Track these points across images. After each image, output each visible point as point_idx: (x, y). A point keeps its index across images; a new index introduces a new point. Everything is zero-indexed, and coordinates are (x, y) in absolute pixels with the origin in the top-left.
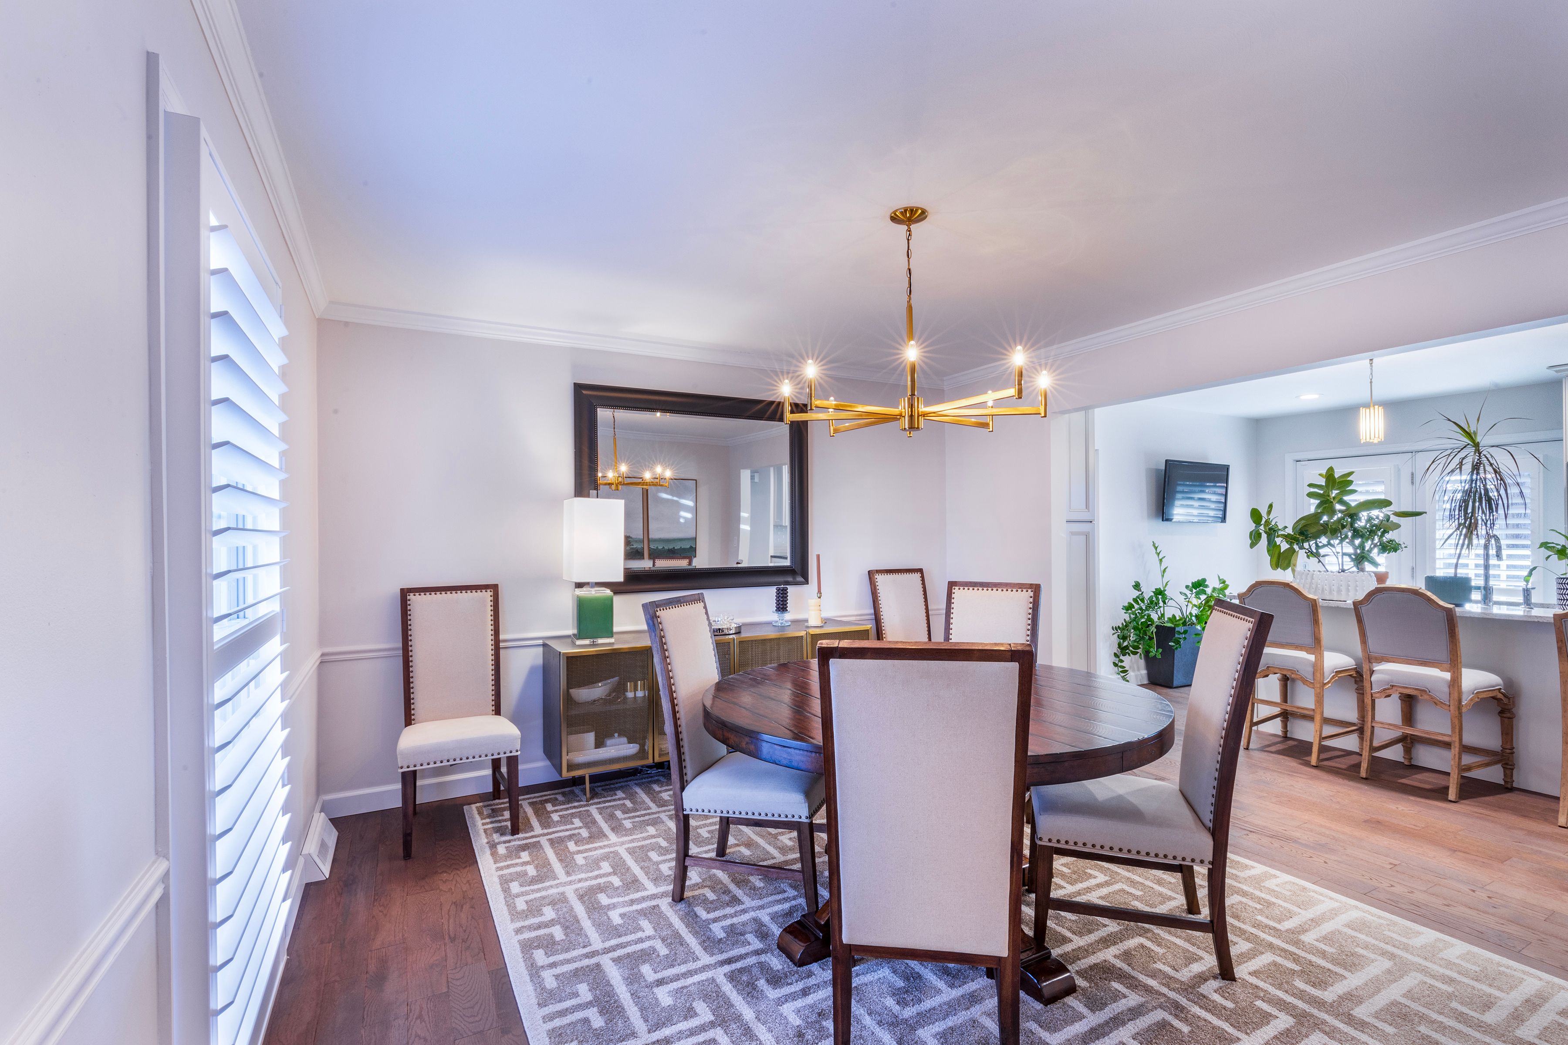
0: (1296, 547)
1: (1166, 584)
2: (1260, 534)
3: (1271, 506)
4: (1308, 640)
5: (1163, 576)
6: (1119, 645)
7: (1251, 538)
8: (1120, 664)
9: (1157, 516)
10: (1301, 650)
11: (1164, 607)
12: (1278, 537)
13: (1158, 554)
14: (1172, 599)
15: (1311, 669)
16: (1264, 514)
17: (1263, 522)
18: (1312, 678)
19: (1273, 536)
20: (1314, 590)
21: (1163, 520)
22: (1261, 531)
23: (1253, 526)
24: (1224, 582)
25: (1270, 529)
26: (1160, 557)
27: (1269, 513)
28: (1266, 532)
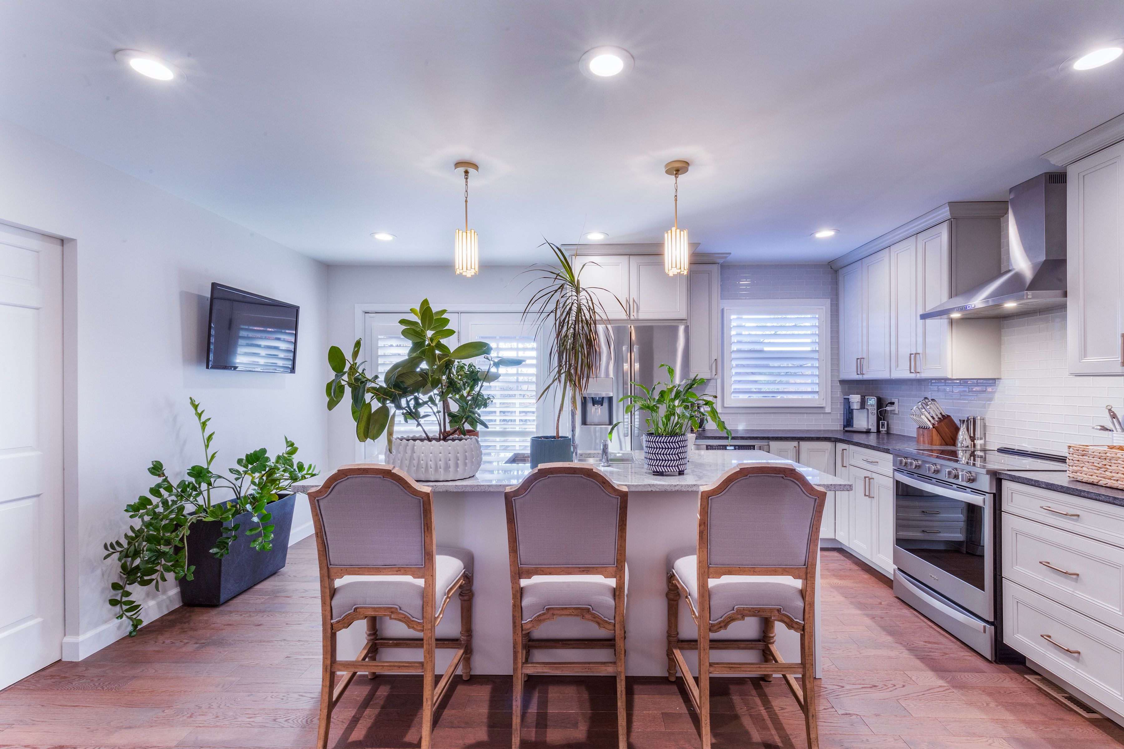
0: (390, 405)
1: (213, 457)
2: (343, 386)
3: (358, 344)
4: (416, 557)
5: (207, 446)
6: (124, 567)
7: (328, 393)
8: (124, 599)
9: (199, 361)
10: (405, 573)
11: (208, 490)
12: (368, 391)
13: (200, 415)
14: (220, 477)
15: (419, 602)
16: (348, 356)
17: (346, 369)
18: (420, 616)
19: (361, 391)
20: (415, 468)
21: (207, 367)
22: (343, 383)
23: (332, 375)
24: (292, 445)
25: (357, 380)
26: (203, 419)
27: (355, 354)
28: (350, 384)
